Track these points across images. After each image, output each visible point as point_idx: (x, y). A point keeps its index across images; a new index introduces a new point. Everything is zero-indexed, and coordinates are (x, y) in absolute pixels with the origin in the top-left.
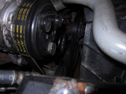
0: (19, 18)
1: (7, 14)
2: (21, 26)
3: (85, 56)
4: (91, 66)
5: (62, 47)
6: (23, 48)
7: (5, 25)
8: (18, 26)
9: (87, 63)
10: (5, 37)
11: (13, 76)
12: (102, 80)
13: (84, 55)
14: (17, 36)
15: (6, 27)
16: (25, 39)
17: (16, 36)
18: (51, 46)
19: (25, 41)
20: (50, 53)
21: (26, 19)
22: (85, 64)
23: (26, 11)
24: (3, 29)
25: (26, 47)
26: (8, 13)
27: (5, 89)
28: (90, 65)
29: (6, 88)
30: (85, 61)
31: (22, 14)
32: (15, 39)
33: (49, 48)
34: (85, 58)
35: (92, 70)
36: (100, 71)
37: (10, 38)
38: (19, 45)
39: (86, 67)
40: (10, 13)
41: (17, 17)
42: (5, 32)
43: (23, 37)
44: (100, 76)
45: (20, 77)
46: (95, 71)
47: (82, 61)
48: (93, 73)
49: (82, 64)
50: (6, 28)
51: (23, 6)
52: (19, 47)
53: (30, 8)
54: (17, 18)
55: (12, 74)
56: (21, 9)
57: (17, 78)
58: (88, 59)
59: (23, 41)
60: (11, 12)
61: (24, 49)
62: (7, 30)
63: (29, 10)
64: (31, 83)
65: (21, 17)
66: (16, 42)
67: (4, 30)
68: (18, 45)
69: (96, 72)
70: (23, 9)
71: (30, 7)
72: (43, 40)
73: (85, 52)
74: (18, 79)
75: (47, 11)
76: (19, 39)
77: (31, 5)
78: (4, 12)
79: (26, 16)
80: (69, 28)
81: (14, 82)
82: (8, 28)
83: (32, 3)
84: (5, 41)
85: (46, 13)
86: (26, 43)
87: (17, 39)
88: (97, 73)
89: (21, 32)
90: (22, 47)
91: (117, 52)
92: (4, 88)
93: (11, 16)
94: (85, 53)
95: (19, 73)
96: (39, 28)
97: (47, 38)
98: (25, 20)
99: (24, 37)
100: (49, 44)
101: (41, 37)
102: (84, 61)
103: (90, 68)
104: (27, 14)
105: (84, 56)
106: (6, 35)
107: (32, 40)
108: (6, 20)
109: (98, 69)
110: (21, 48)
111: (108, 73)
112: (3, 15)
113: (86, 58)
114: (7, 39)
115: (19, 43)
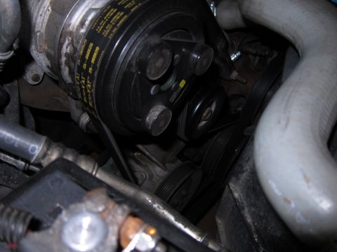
0: (99, 29)
1: (83, 10)
2: (97, 49)
3: (245, 169)
4: (249, 200)
5: (203, 123)
6: (89, 95)
7: (71, 33)
8: (91, 45)
9: (242, 187)
10: (64, 59)
11: (37, 147)
12: (257, 243)
13: (244, 164)
14: (85, 66)
15: (72, 39)
16: (96, 79)
17: (82, 64)
18: (157, 113)
19: (95, 82)
20: (150, 128)
21: (112, 35)
22: (238, 188)
23: (118, 17)
24: (65, 41)
25: (94, 96)
26: (87, 9)
27: (25, 166)
28: (247, 196)
29: (27, 165)
30: (240, 181)
31: (108, 22)
32: (78, 72)
33: (150, 115)
34: (243, 172)
35: (246, 210)
36: (264, 221)
37: (72, 64)
38: (84, 87)
39: (236, 195)
40: (91, 10)
41: (98, 25)
42: (67, 48)
43: (93, 71)
44: (257, 231)
45: (51, 155)
46: (253, 214)
47: (234, 179)
48: (246, 218)
49: (231, 185)
50: (72, 41)
51: (119, 4)
52: (82, 89)
53: (130, 14)
54: (96, 27)
55: (38, 142)
56: (112, 10)
57: (45, 155)
58: (249, 180)
59: (91, 80)
60: (94, 7)
61: (90, 98)
62: (73, 46)
63: (126, 17)
64: (58, 175)
65: (104, 28)
66: (78, 78)
67: (67, 42)
68: (80, 85)
69: (253, 218)
70: (116, 10)
71: (132, 10)
72: (139, 94)
73: (249, 158)
74: (47, 158)
75: (171, 31)
76: (86, 73)
77: (137, 7)
78: (78, 4)
79: (115, 30)
80: (245, 81)
81: (36, 160)
82: (75, 41)
83: (141, 2)
84: (63, 66)
85: (169, 34)
86: (96, 89)
87: (82, 73)
88: (254, 223)
89: (93, 61)
90: (87, 94)
91: (280, 194)
92: (23, 163)
93: (90, 18)
94: (247, 161)
95: (54, 145)
96: (134, 65)
97: (152, 92)
98: (110, 37)
99: (96, 73)
100: (155, 108)
101: (134, 85)
102: (238, 179)
103: (245, 203)
104: (118, 25)
105: (243, 167)
106: (66, 54)
107: (112, 86)
108: (77, 23)
109: (261, 214)
110: (84, 94)
111: (279, 235)
112: (75, 10)
113: (244, 174)
114: (67, 63)
115: (84, 81)
